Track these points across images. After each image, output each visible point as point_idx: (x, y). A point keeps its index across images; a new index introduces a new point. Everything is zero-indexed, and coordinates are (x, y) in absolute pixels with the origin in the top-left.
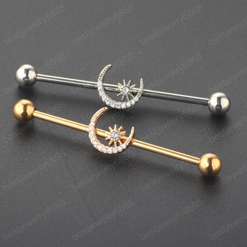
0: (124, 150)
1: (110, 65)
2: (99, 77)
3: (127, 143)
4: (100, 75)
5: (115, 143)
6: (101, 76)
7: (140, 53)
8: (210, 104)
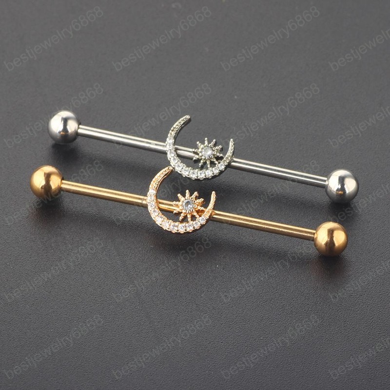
0: (202, 226)
1: (188, 117)
2: (170, 131)
3: (206, 216)
4: (172, 129)
5: (189, 216)
6: (172, 131)
7: (236, 97)
8: (327, 187)
